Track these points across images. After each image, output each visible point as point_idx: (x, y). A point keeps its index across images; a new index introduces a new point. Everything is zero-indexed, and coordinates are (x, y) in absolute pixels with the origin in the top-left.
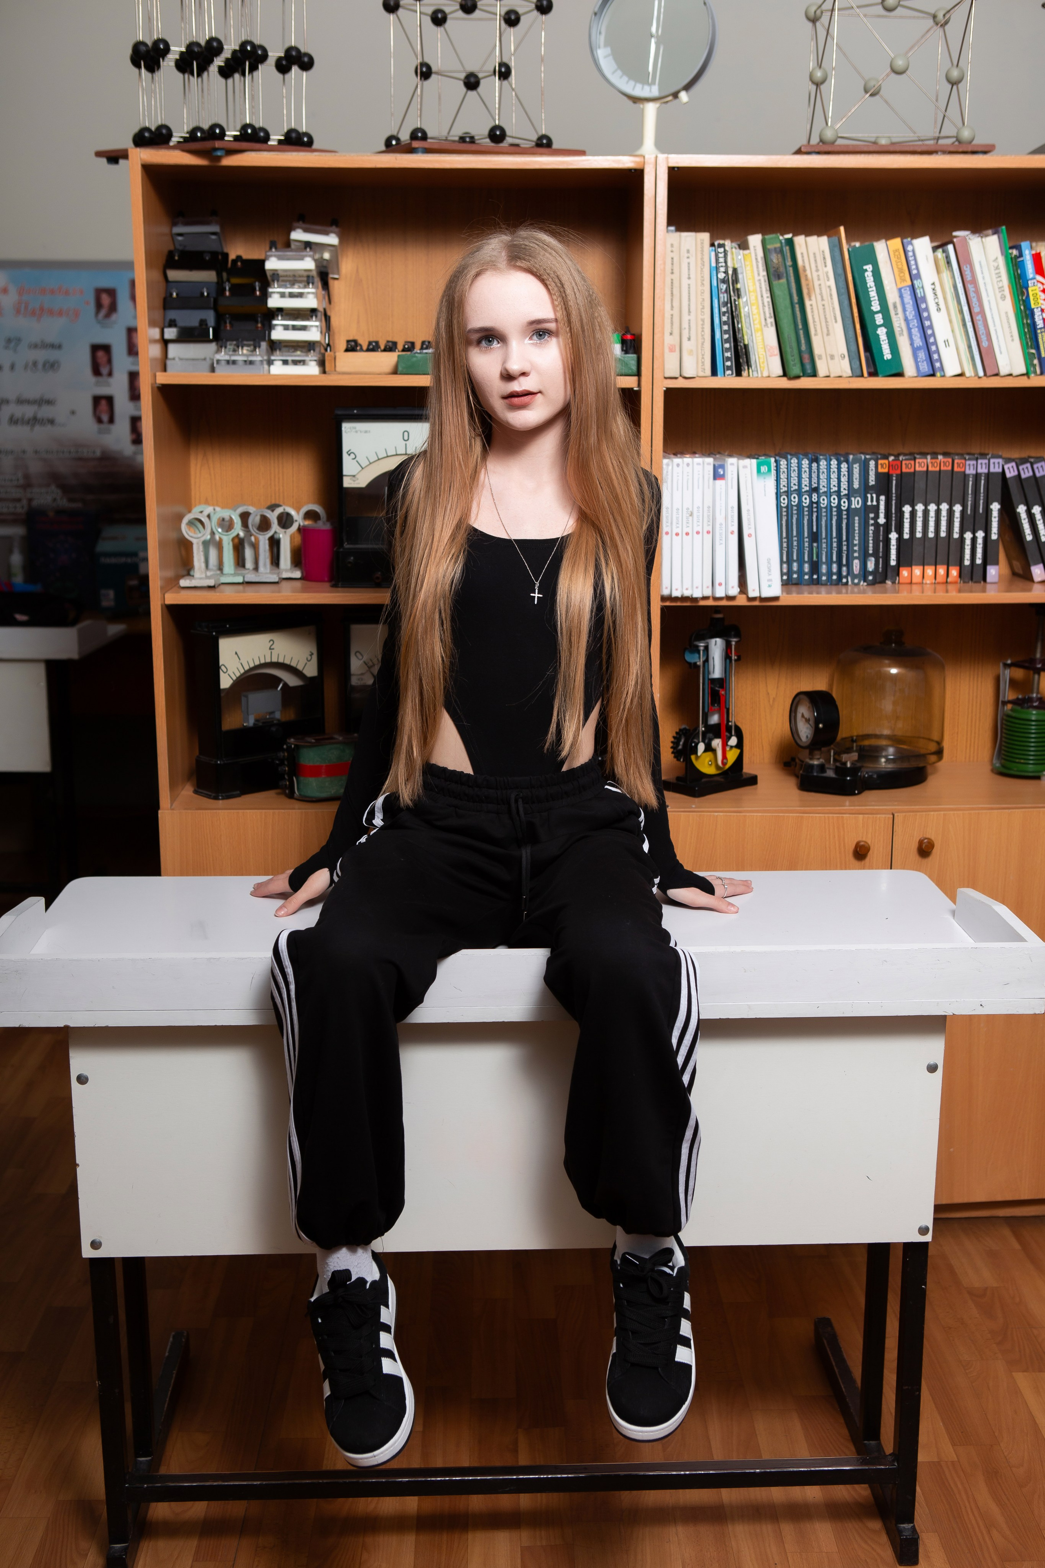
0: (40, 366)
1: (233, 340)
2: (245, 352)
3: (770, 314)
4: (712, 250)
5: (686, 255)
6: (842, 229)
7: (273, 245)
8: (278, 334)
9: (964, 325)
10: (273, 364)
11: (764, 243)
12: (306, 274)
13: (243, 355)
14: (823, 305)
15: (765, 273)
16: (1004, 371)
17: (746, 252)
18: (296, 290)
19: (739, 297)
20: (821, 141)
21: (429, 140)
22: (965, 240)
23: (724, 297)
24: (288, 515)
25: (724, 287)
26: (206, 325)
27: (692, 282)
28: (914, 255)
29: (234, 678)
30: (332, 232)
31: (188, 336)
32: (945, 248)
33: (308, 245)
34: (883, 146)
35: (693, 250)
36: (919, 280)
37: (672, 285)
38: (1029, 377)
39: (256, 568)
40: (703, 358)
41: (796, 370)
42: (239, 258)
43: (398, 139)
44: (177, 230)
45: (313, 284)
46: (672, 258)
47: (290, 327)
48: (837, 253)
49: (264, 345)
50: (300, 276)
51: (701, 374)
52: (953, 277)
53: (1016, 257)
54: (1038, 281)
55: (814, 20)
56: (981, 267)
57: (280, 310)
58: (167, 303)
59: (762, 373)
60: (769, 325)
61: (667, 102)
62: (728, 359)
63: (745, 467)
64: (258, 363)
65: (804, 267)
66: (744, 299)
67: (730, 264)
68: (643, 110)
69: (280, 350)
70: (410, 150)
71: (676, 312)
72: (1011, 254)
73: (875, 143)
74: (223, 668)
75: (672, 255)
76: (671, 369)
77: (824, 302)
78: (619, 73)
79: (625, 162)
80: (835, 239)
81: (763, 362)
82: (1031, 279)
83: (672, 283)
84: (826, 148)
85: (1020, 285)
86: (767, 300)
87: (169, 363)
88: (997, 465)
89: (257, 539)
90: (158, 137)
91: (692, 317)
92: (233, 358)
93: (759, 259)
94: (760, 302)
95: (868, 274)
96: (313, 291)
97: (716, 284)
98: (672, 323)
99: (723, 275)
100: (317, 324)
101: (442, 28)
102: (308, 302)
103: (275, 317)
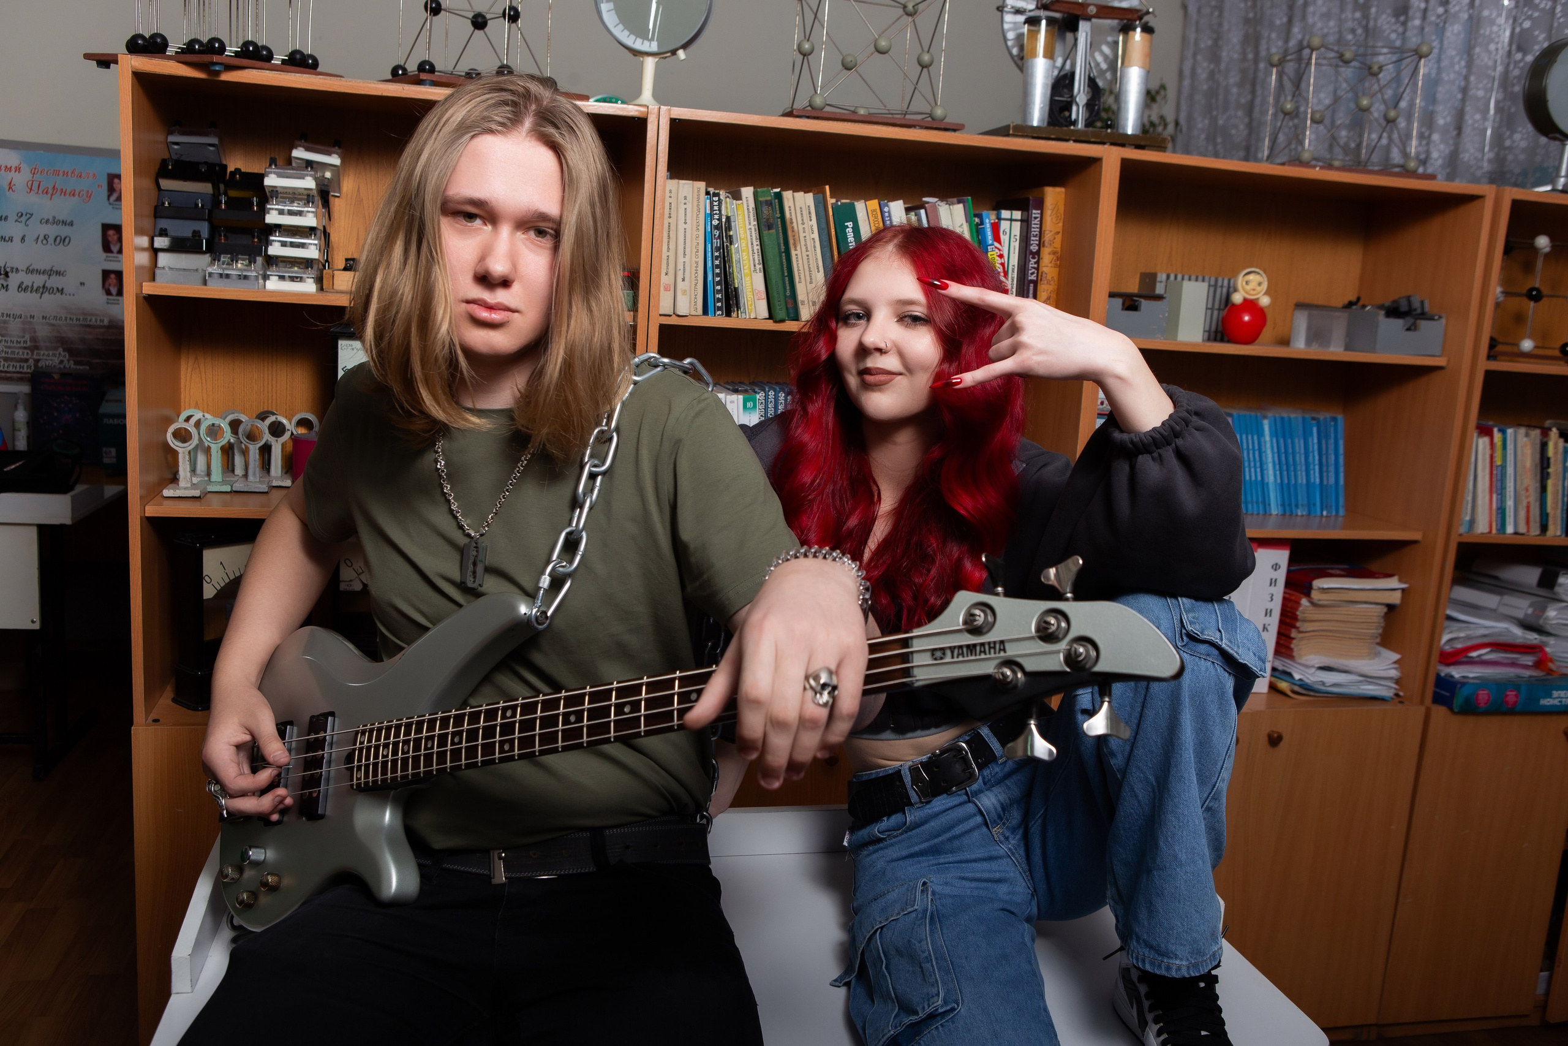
0: (51, 240)
1: (227, 253)
2: (239, 265)
3: (759, 260)
4: (707, 198)
5: (684, 201)
6: (827, 187)
7: (273, 162)
8: (275, 250)
10: (269, 279)
11: (755, 195)
12: (306, 192)
13: (237, 269)
14: (808, 256)
15: (756, 223)
17: (739, 202)
18: (295, 207)
19: (731, 244)
20: (809, 106)
21: (436, 73)
22: (934, 205)
23: (717, 243)
24: (280, 423)
25: (717, 233)
26: (200, 236)
27: (688, 227)
28: (890, 216)
29: (218, 588)
30: (335, 153)
31: (179, 246)
32: (917, 212)
33: (309, 164)
34: (862, 115)
35: (689, 198)
39: (246, 476)
40: (696, 298)
41: (781, 314)
42: (238, 170)
43: (404, 70)
44: (171, 139)
45: (313, 203)
46: (670, 203)
47: (288, 244)
48: (822, 209)
49: (259, 260)
50: (300, 194)
51: (693, 313)
53: (977, 225)
54: (996, 247)
57: (278, 227)
58: (158, 212)
59: (750, 315)
60: (758, 271)
61: (665, 58)
62: (719, 300)
63: (732, 402)
64: (253, 278)
65: (791, 219)
66: (736, 246)
67: (723, 212)
68: (642, 63)
69: (276, 265)
70: (419, 82)
71: (672, 254)
72: (974, 220)
73: (854, 112)
74: (207, 578)
75: (670, 200)
76: (665, 306)
77: (808, 253)
78: (621, 27)
79: (630, 110)
80: (820, 196)
81: (751, 306)
82: (990, 245)
83: (669, 226)
84: (814, 113)
86: (757, 248)
87: (158, 272)
89: (247, 448)
90: (153, 45)
91: (687, 259)
92: (227, 272)
93: (751, 210)
94: (750, 249)
95: (849, 230)
96: (313, 210)
97: (709, 230)
98: (668, 264)
99: (717, 222)
100: (316, 242)
102: (308, 221)
103: (272, 233)
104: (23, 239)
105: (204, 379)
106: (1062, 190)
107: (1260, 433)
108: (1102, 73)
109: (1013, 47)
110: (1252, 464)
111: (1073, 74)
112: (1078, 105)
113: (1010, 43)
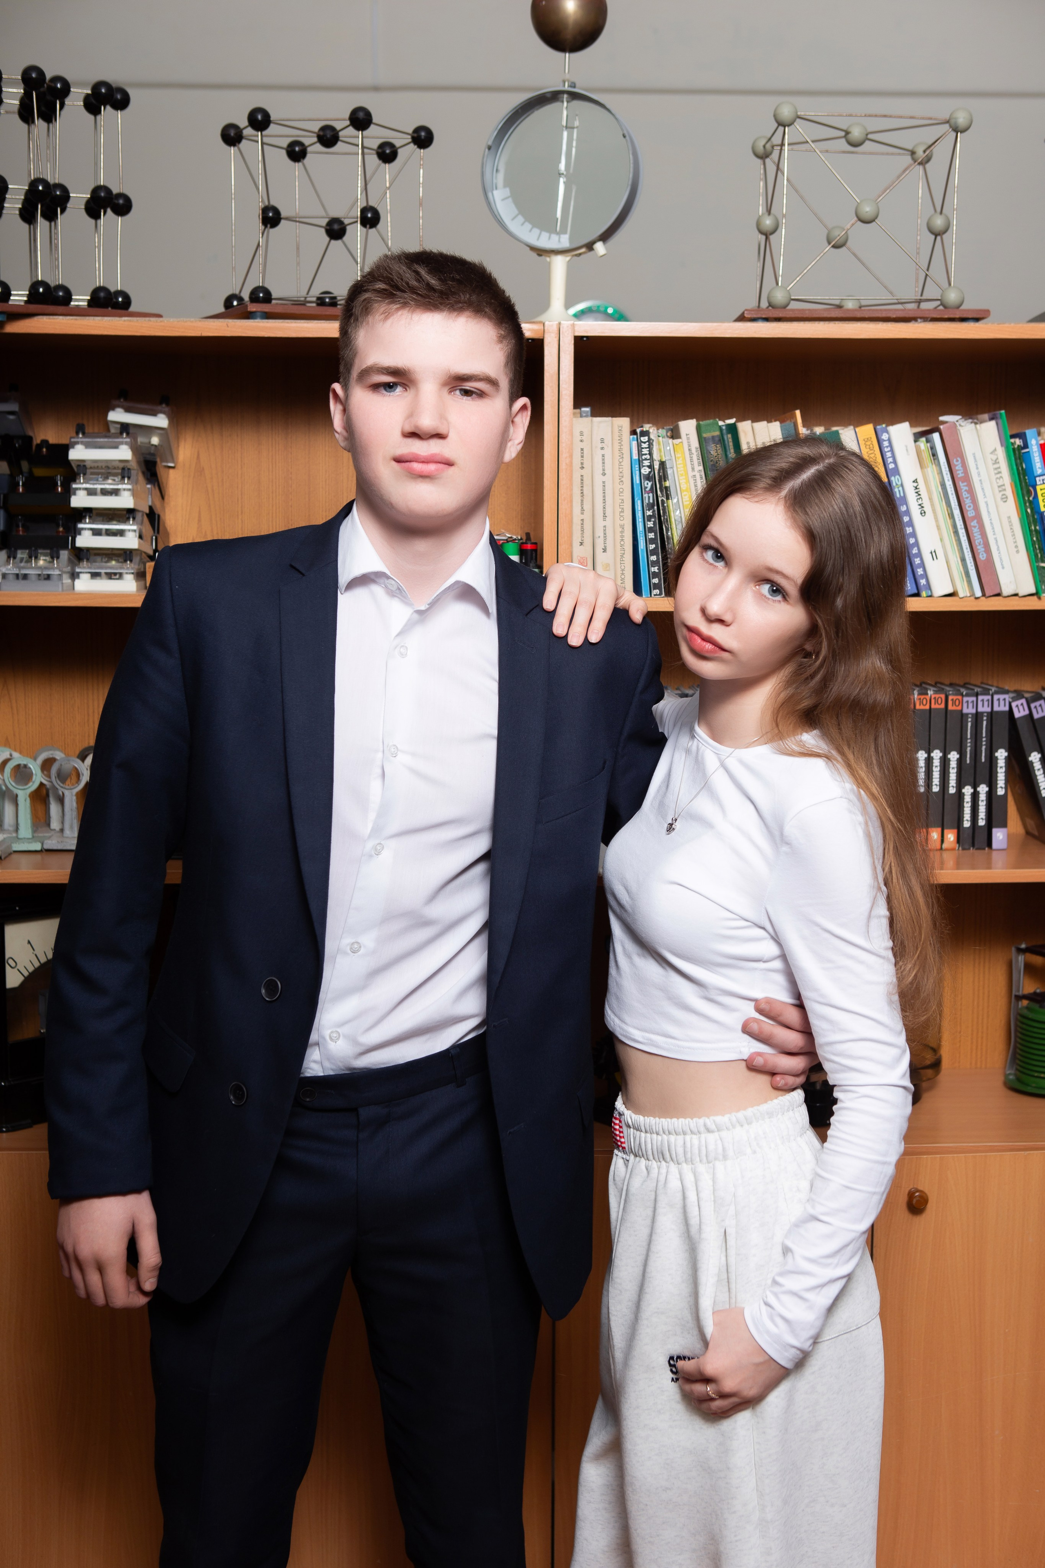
1: (26, 548)
2: (41, 563)
4: (633, 439)
5: (600, 445)
6: (798, 413)
7: (80, 429)
8: (85, 540)
9: (956, 532)
10: (78, 578)
11: (699, 430)
12: (121, 465)
13: (37, 567)
15: (701, 468)
16: (1007, 590)
17: (676, 441)
18: (109, 485)
19: (668, 498)
20: (770, 305)
21: (273, 302)
22: (954, 425)
23: (649, 498)
25: (648, 485)
27: (608, 479)
28: (891, 445)
29: (26, 974)
30: (161, 412)
32: (929, 436)
33: (125, 428)
34: (848, 310)
35: (608, 440)
36: (897, 477)
37: (582, 483)
38: (1039, 598)
39: (60, 829)
40: (623, 574)
42: (45, 442)
43: (240, 299)
45: (129, 478)
46: (582, 449)
47: (103, 532)
49: (64, 554)
50: (115, 468)
52: (941, 473)
53: (1020, 448)
55: (763, 156)
56: (976, 461)
57: (88, 511)
61: (580, 254)
62: (655, 575)
64: (55, 578)
66: (675, 501)
67: (656, 456)
68: (549, 264)
69: (88, 560)
70: (249, 316)
71: (587, 516)
72: (1013, 444)
73: (840, 307)
74: (11, 962)
75: (582, 445)
78: (520, 219)
80: (789, 424)
82: (1039, 476)
83: (582, 480)
84: (776, 312)
85: (1026, 483)
88: (1002, 703)
89: (62, 794)
91: (609, 523)
92: (24, 571)
93: (694, 451)
96: (129, 487)
97: (638, 482)
99: (648, 470)
100: (137, 527)
101: (300, 164)
102: (125, 501)
103: (81, 519)
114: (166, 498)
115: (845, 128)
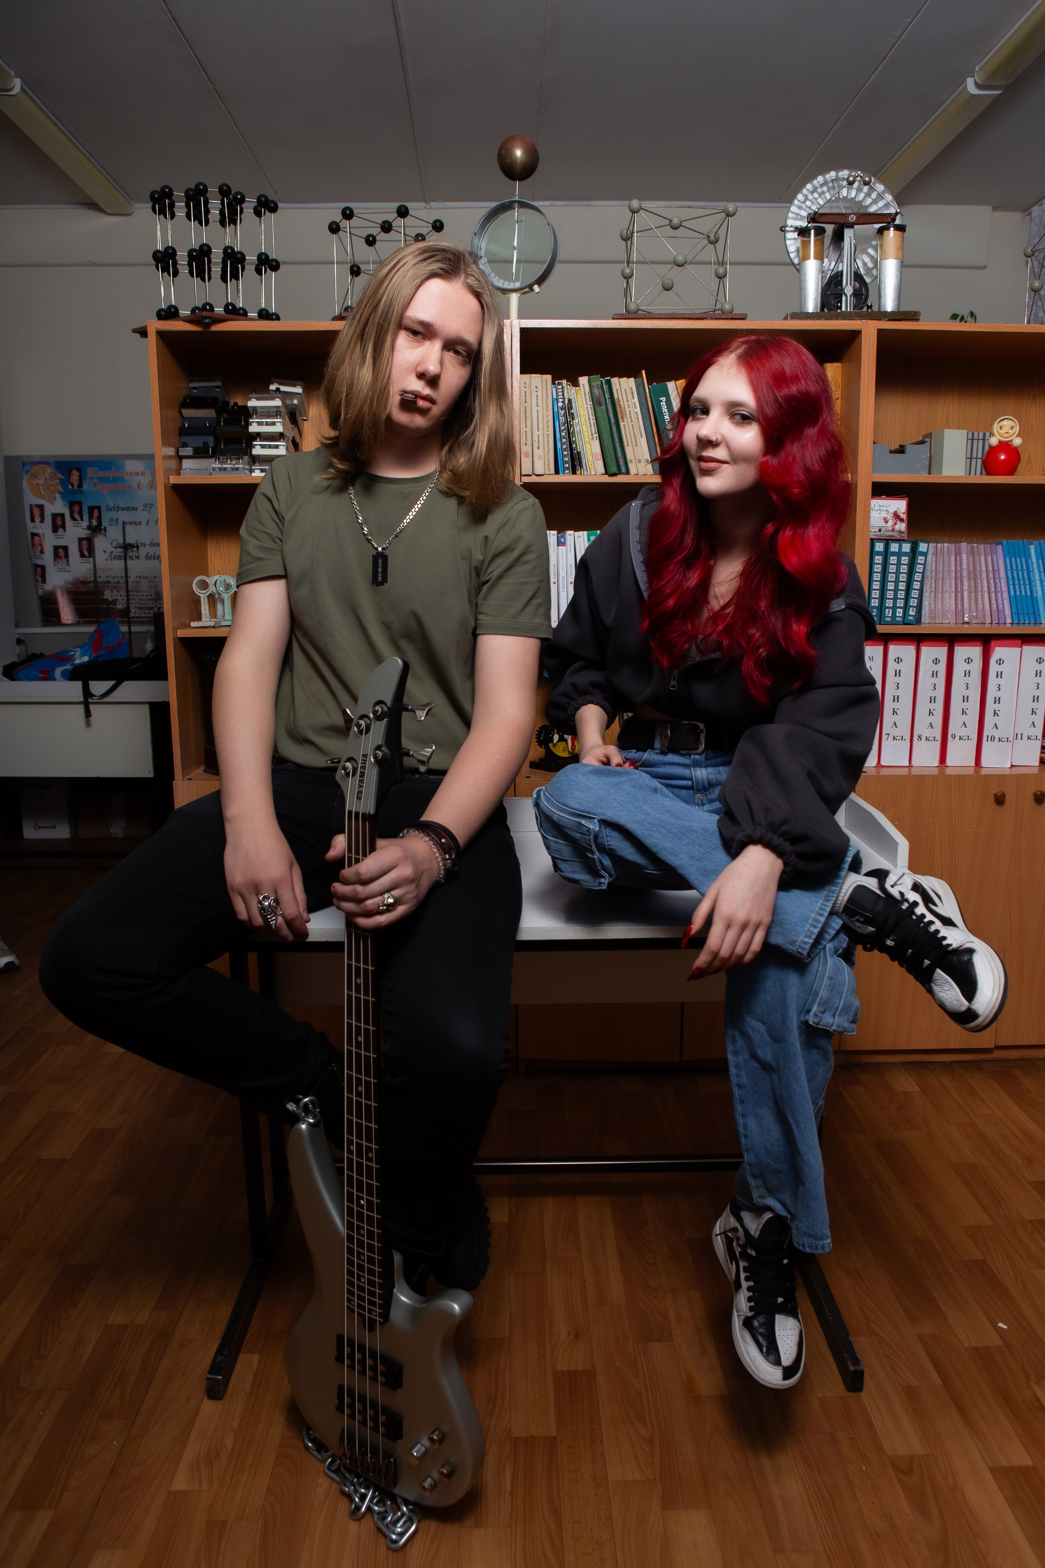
1: (224, 456)
2: (232, 462)
3: (595, 431)
4: (553, 387)
5: (535, 390)
6: (643, 372)
7: (254, 391)
8: (257, 451)
10: (253, 471)
11: (590, 382)
12: (275, 410)
13: (231, 464)
14: (632, 425)
15: (591, 403)
17: (577, 388)
18: (270, 420)
19: (573, 420)
20: (627, 311)
23: (562, 420)
25: (562, 412)
26: (208, 446)
27: (540, 408)
30: (300, 386)
31: (196, 453)
33: (278, 392)
35: (540, 387)
37: (526, 411)
40: (549, 461)
42: (232, 402)
44: (192, 385)
45: (280, 416)
46: (525, 392)
47: (265, 446)
48: (641, 390)
50: (272, 411)
51: (547, 472)
57: (258, 436)
58: (182, 432)
59: (590, 472)
60: (595, 439)
61: (525, 293)
62: (567, 462)
63: (579, 537)
64: (241, 469)
65: (619, 399)
66: (577, 421)
67: (565, 397)
68: (509, 298)
69: (258, 461)
71: (529, 430)
75: (525, 389)
76: (527, 469)
77: (632, 423)
80: (639, 380)
81: (591, 465)
84: (630, 315)
86: (593, 421)
87: (181, 471)
90: (169, 313)
91: (541, 433)
92: (224, 466)
93: (587, 393)
94: (588, 423)
95: (663, 404)
96: (280, 420)
97: (557, 411)
98: (526, 437)
99: (562, 404)
100: (284, 443)
101: (373, 247)
102: (279, 428)
103: (255, 440)
104: (148, 523)
105: (223, 555)
106: (840, 364)
107: (1027, 556)
108: (868, 270)
109: (795, 258)
110: (1022, 582)
111: (842, 272)
112: (846, 295)
113: (792, 255)
114: (303, 437)
115: (670, 218)
